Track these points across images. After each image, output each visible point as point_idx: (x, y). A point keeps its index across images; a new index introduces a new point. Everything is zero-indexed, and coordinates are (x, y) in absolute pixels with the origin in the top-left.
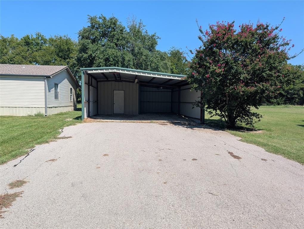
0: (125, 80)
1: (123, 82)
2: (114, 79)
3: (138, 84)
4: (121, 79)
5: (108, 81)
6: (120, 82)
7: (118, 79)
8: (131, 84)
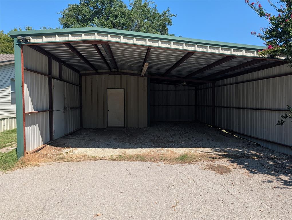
0: (125, 71)
1: (123, 76)
2: (108, 71)
3: (146, 79)
4: (120, 70)
5: (97, 73)
6: (117, 75)
7: (114, 70)
8: (135, 78)
